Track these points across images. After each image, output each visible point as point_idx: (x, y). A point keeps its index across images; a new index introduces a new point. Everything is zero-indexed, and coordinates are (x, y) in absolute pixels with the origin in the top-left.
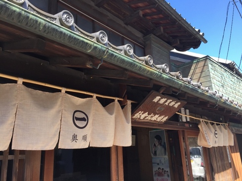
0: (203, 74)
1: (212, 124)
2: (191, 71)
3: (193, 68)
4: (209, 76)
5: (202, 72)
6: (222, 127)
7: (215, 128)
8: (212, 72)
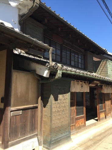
0: (105, 66)
1: (106, 86)
2: (101, 64)
3: (101, 63)
4: (107, 67)
5: (105, 65)
6: (109, 87)
7: (107, 87)
8: (108, 65)
